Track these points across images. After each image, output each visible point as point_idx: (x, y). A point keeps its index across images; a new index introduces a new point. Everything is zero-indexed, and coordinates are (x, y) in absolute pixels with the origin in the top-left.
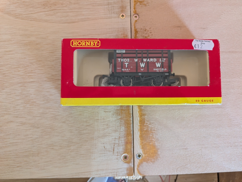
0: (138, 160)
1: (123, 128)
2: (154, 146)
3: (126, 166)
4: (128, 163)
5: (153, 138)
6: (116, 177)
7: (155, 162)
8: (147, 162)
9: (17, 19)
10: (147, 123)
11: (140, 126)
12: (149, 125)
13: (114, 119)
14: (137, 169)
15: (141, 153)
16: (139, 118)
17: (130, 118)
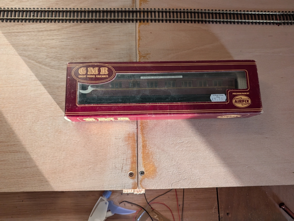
0: (141, 176)
1: (130, 151)
2: (153, 165)
3: (131, 181)
4: (133, 179)
5: (153, 159)
6: (124, 190)
7: (154, 178)
8: (148, 178)
9: (52, 69)
10: (148, 148)
11: (143, 149)
12: (150, 149)
13: (123, 144)
14: (140, 184)
15: (142, 171)
16: (142, 144)
17: (135, 143)
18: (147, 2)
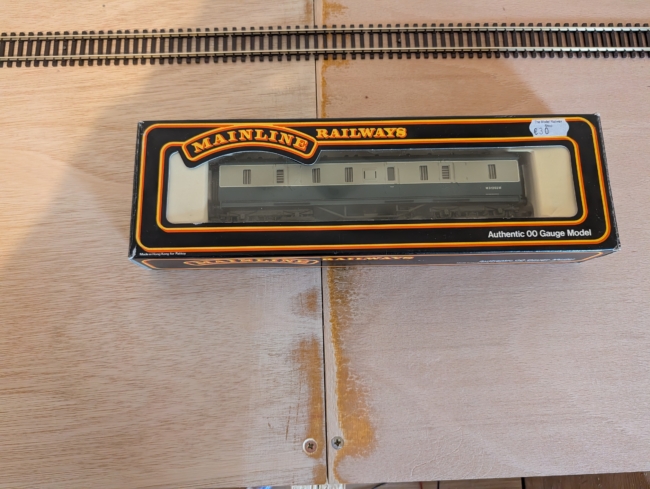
0: (336, 451)
1: (305, 388)
2: (367, 423)
3: (311, 463)
4: (316, 457)
5: (365, 407)
6: (292, 487)
7: (368, 455)
8: (353, 456)
9: (108, 182)
10: (351, 377)
11: (339, 382)
12: (357, 382)
13: (290, 369)
14: (335, 470)
15: (340, 438)
16: (336, 368)
17: (320, 366)
18: (343, 10)
